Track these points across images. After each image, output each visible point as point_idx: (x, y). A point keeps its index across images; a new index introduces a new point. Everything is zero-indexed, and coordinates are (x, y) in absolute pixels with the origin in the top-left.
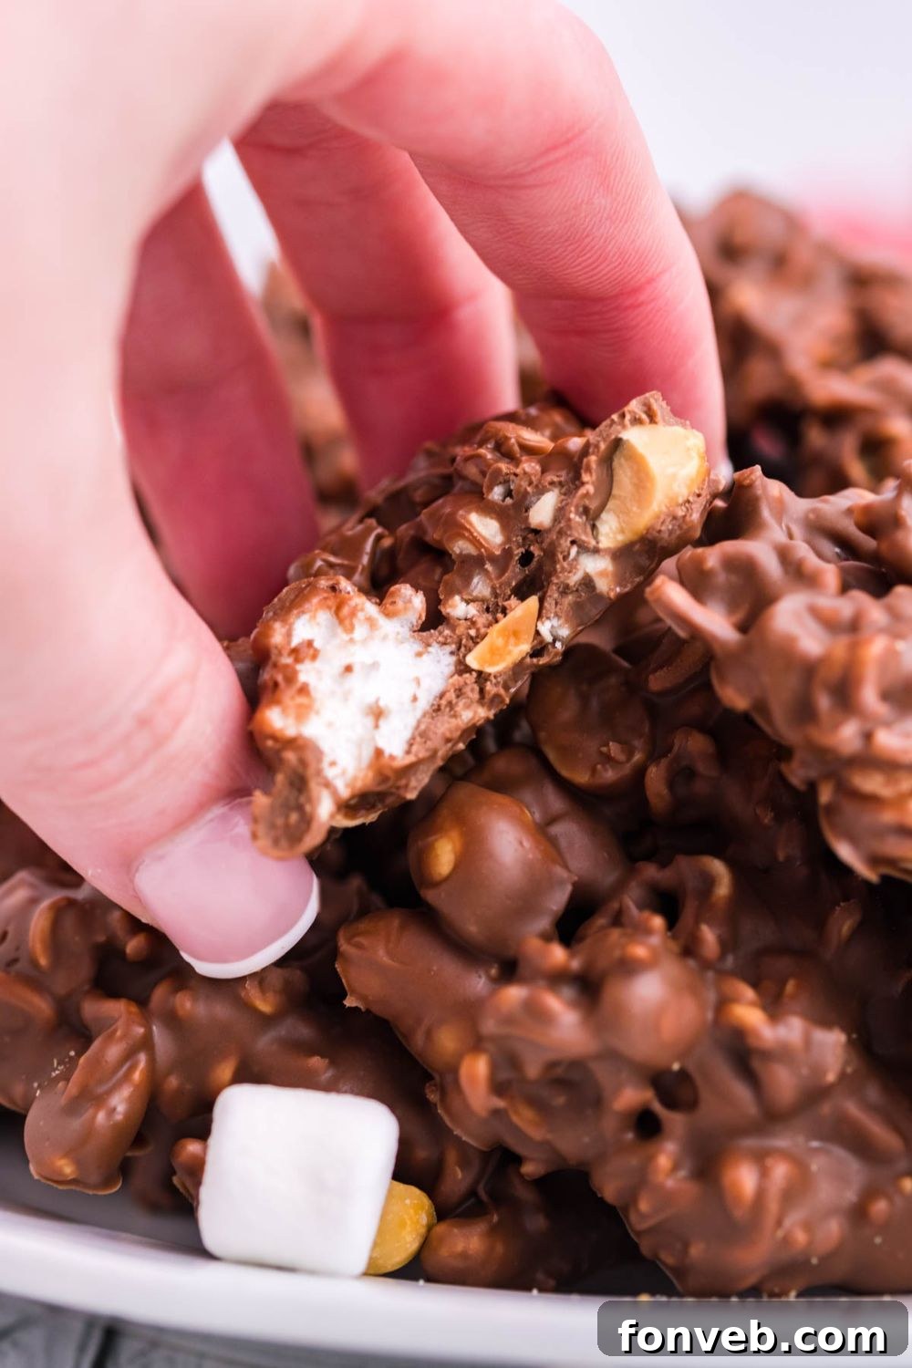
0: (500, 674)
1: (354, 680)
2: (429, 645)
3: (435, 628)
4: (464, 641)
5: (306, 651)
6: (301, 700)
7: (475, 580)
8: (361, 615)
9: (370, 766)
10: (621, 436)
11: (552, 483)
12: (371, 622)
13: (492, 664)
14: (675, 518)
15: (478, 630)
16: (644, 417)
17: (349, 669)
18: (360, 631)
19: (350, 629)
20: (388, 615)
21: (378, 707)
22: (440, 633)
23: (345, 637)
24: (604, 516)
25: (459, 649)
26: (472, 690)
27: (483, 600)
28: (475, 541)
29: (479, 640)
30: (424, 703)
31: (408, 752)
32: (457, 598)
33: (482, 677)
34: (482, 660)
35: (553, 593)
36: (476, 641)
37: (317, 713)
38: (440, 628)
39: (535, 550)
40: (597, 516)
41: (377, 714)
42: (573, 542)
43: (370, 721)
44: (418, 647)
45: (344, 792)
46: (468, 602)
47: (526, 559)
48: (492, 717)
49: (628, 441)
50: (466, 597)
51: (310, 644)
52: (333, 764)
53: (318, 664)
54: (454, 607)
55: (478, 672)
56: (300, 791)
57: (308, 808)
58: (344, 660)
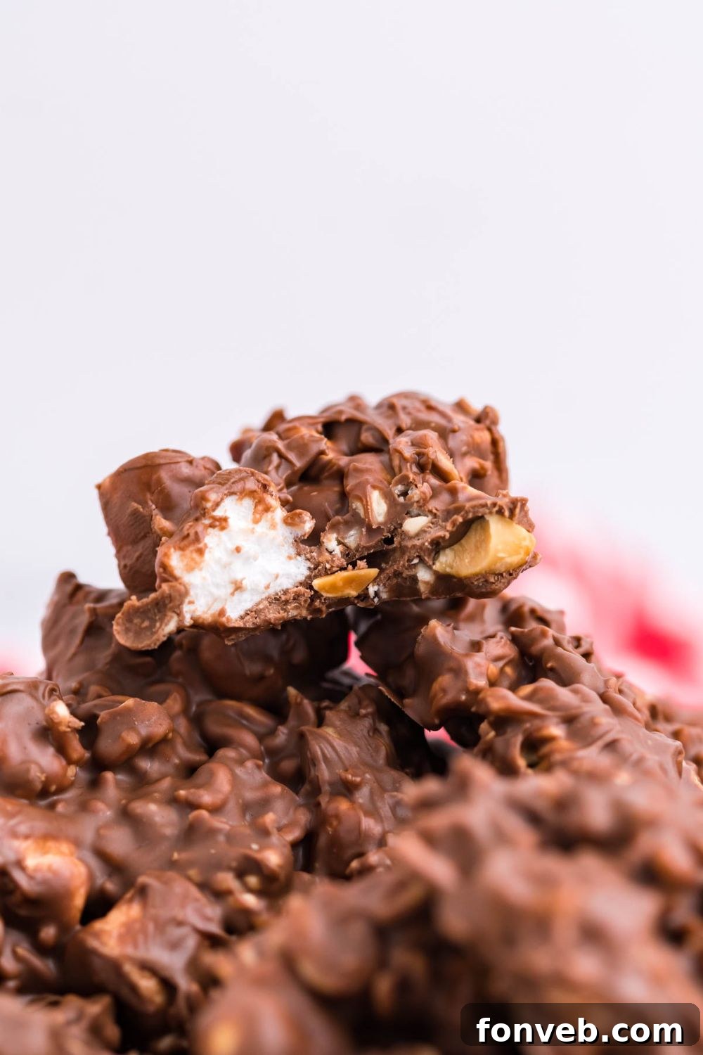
0: (329, 598)
1: (237, 559)
2: (299, 554)
3: (310, 546)
4: (320, 568)
5: (222, 523)
6: (195, 556)
7: (352, 532)
8: (269, 515)
9: (213, 615)
10: (487, 517)
11: (430, 511)
12: (273, 526)
13: (327, 592)
14: (486, 581)
15: (332, 567)
16: (507, 513)
17: (238, 550)
18: (262, 528)
19: (256, 521)
20: (287, 522)
21: (241, 583)
22: (311, 552)
23: (251, 526)
24: (448, 551)
25: (315, 569)
26: (305, 601)
27: (348, 548)
28: (367, 509)
29: (329, 573)
30: (271, 591)
31: (242, 618)
32: (335, 535)
33: (316, 596)
34: (323, 586)
35: (390, 572)
36: (328, 572)
37: (201, 569)
38: (313, 547)
39: (396, 541)
40: (444, 548)
41: (238, 587)
42: (418, 556)
43: (230, 589)
44: (292, 551)
45: (187, 621)
46: (339, 543)
47: (389, 541)
49: (488, 522)
50: (339, 539)
51: (225, 519)
52: (191, 603)
53: (223, 534)
54: (330, 541)
55: (316, 592)
56: (159, 611)
57: (158, 624)
58: (239, 542)
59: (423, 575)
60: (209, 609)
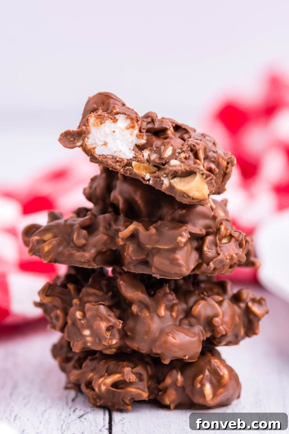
1: (112, 134)
2: (133, 150)
3: (139, 150)
5: (115, 120)
6: (99, 123)
7: (155, 155)
8: (133, 130)
10: (198, 174)
11: (182, 162)
12: (132, 133)
13: (136, 169)
16: (205, 177)
17: (114, 132)
19: (127, 129)
20: (137, 136)
21: (107, 143)
22: (137, 152)
23: (124, 128)
24: (178, 178)
25: (135, 158)
27: (150, 159)
28: (165, 150)
29: (139, 162)
30: (116, 155)
32: (149, 152)
35: (158, 173)
37: (98, 129)
39: (165, 165)
42: (168, 173)
43: (102, 143)
44: (132, 148)
46: (149, 155)
51: (118, 119)
54: (146, 153)
58: (116, 130)
59: (166, 182)
60: (92, 145)
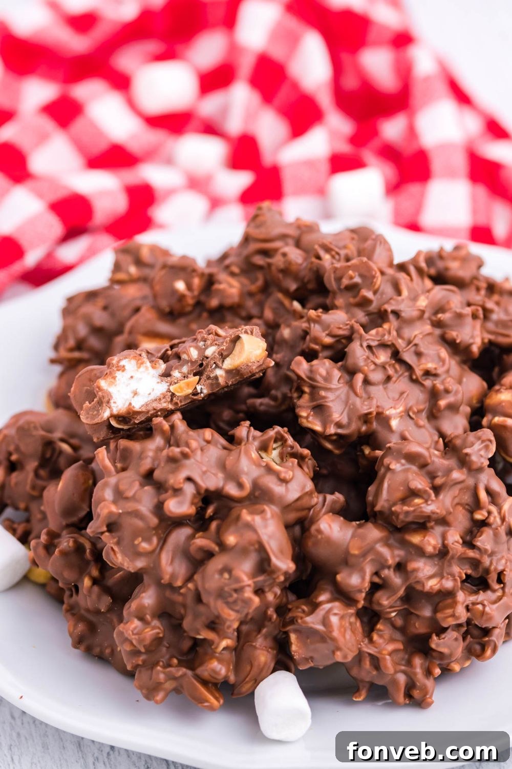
0: (180, 396)
1: (132, 381)
2: (162, 381)
3: (166, 377)
4: (172, 383)
5: (123, 369)
6: (112, 380)
7: (184, 367)
8: (144, 365)
9: (126, 408)
10: (241, 335)
11: (216, 344)
12: (147, 368)
13: (178, 392)
14: (247, 365)
15: (178, 381)
16: (249, 332)
17: (132, 377)
18: (142, 369)
19: (139, 367)
20: (153, 367)
21: (136, 391)
22: (167, 379)
23: (136, 369)
24: (227, 358)
25: (170, 385)
26: (168, 398)
27: (184, 374)
28: (189, 356)
30: (152, 397)
31: (140, 408)
32: (177, 371)
33: (173, 395)
34: (175, 390)
35: (204, 377)
36: (176, 383)
37: (116, 385)
39: (204, 363)
40: (225, 358)
41: (135, 393)
42: (215, 363)
43: (132, 395)
44: (159, 380)
45: (115, 412)
46: (179, 372)
47: (201, 365)
48: (173, 409)
49: (242, 337)
51: (124, 366)
52: (115, 403)
53: (124, 373)
54: (175, 373)
55: (172, 393)
56: (100, 406)
57: (100, 411)
58: (132, 375)
59: (219, 373)
60: (124, 406)
